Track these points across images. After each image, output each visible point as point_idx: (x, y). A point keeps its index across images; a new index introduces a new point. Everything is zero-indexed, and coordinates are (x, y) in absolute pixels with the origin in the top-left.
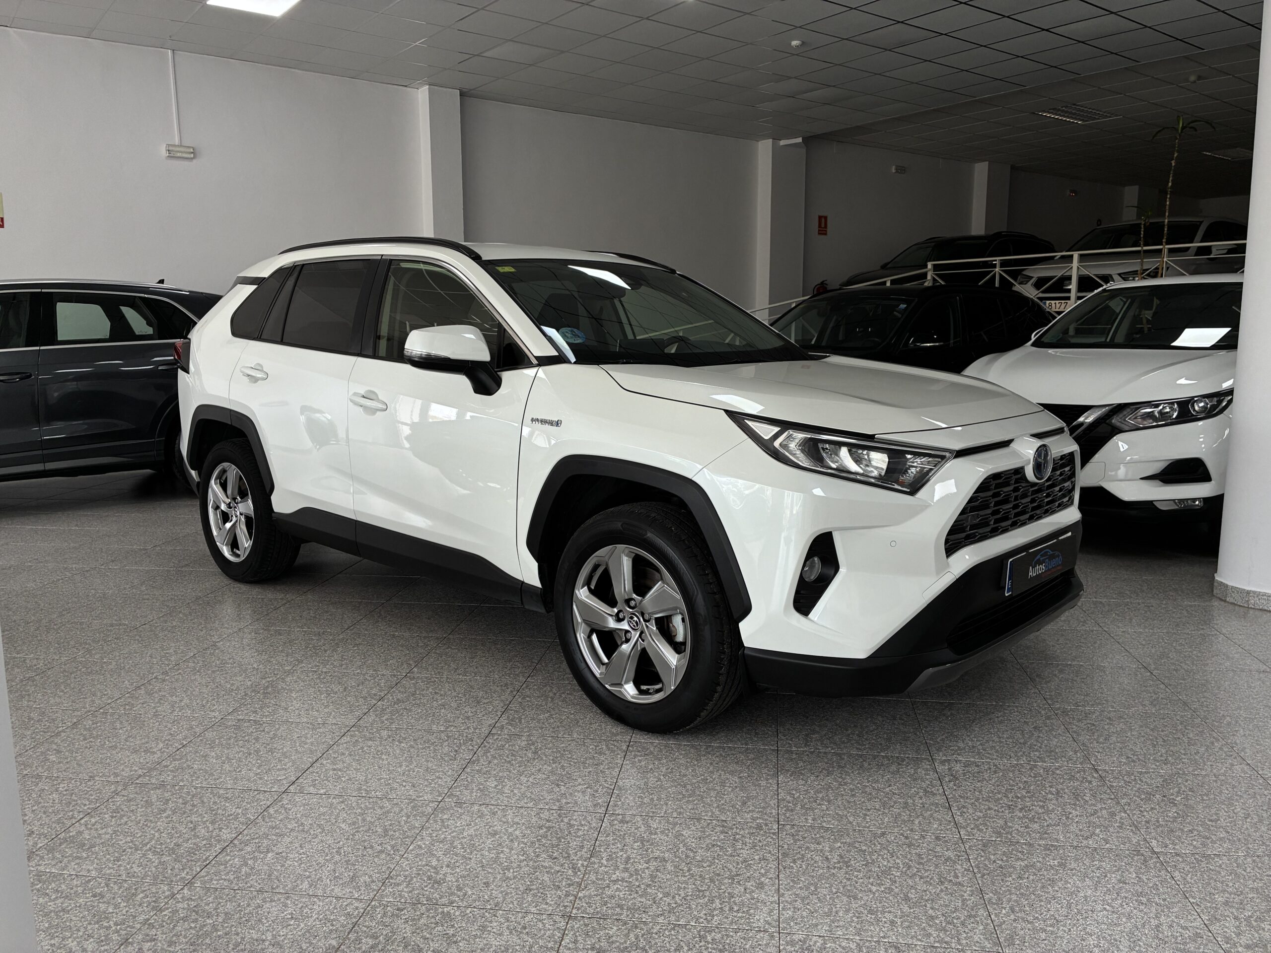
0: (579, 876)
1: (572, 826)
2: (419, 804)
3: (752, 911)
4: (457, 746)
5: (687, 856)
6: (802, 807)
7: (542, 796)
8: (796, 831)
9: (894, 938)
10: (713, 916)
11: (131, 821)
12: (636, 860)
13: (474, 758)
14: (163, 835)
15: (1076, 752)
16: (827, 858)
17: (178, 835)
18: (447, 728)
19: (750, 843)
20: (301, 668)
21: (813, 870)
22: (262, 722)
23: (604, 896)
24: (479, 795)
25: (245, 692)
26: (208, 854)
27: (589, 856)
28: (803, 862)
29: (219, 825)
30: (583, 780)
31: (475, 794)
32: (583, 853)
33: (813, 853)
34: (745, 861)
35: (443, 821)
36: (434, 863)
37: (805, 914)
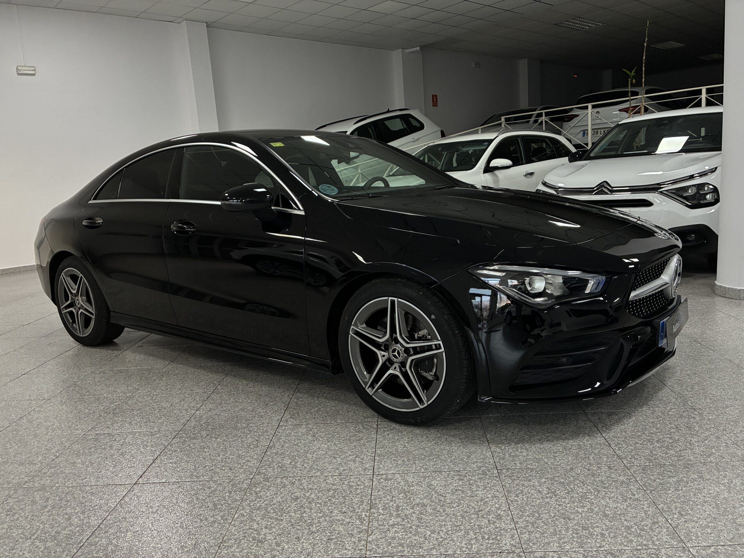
0: (365, 524)
1: (351, 486)
2: (237, 482)
3: (499, 537)
4: (257, 437)
5: (440, 501)
6: (510, 455)
7: (325, 467)
8: (511, 473)
9: (607, 546)
10: (472, 545)
11: (22, 517)
12: (404, 507)
13: (271, 444)
14: (46, 526)
15: (677, 399)
16: (539, 491)
17: (58, 525)
18: (248, 425)
19: (481, 486)
20: (138, 393)
21: (532, 501)
22: (114, 434)
23: (387, 538)
24: (279, 471)
25: (99, 414)
26: (81, 538)
27: (369, 508)
28: (523, 495)
29: (88, 514)
30: (352, 452)
31: (276, 470)
32: (364, 506)
33: (528, 488)
34: (482, 500)
35: (256, 493)
36: (255, 526)
37: (538, 536)
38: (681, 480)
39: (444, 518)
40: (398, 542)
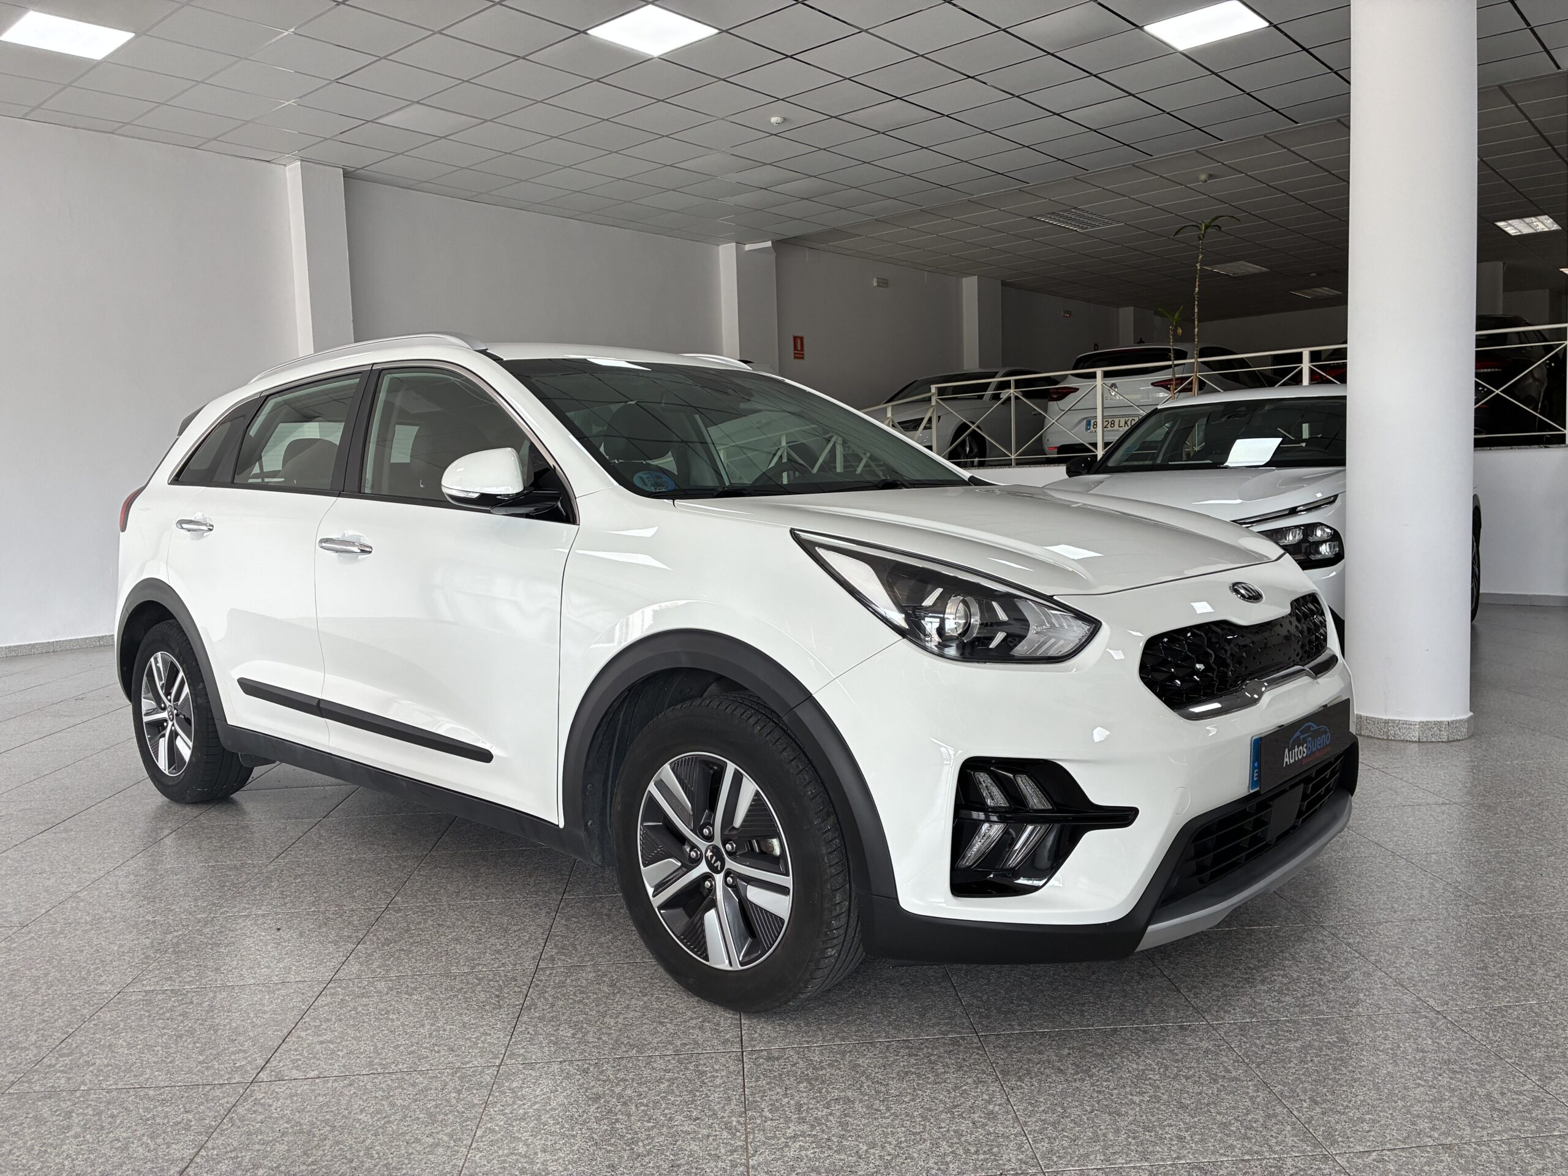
0: (739, 1137)
1: (703, 1073)
2: (469, 1073)
3: (995, 1150)
4: (497, 990)
5: (878, 1092)
6: (999, 1011)
7: (645, 1040)
8: (1005, 1041)
9: (1191, 1157)
10: (947, 1164)
12: (811, 1106)
13: (527, 1003)
16: (1062, 1070)
18: (473, 968)
19: (952, 1064)
20: (221, 913)
21: (1049, 1087)
22: (184, 992)
23: (786, 1159)
24: (553, 1049)
25: (144, 953)
27: (743, 1109)
28: (1032, 1078)
29: (164, 1139)
30: (695, 1013)
31: (547, 1049)
32: (733, 1107)
33: (1039, 1065)
34: (956, 1088)
35: (513, 1091)
36: (522, 1149)
37: (1065, 1144)
38: (1308, 1046)
39: (889, 1121)
40: (808, 1165)
